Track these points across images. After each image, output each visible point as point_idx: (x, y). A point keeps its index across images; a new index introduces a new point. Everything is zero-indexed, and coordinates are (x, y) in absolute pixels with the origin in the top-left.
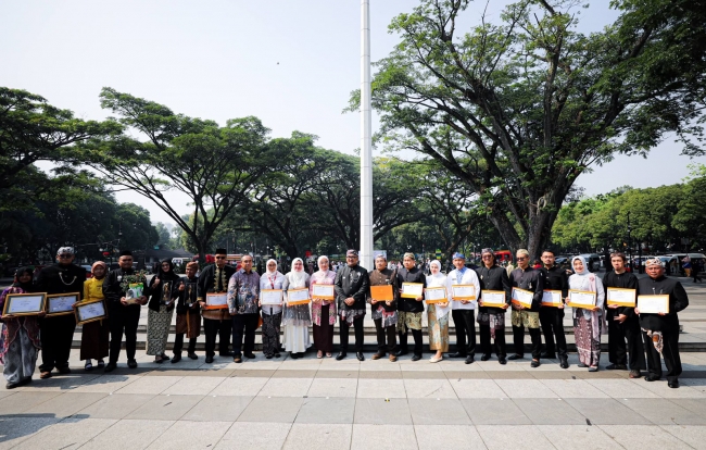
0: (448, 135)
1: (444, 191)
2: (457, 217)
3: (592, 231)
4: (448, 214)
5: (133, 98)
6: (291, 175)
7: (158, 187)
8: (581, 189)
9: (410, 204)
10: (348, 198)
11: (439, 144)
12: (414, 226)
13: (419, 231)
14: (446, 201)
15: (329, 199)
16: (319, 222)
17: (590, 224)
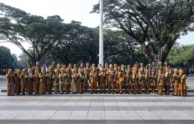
0: (130, 22)
1: (128, 43)
2: (133, 53)
3: (184, 59)
4: (130, 52)
5: (11, 7)
6: (68, 36)
7: (19, 41)
8: (179, 43)
9: (115, 47)
10: (91, 45)
11: (126, 25)
12: (117, 56)
13: (118, 58)
14: (129, 46)
15: (83, 45)
16: (79, 54)
17: (184, 56)
